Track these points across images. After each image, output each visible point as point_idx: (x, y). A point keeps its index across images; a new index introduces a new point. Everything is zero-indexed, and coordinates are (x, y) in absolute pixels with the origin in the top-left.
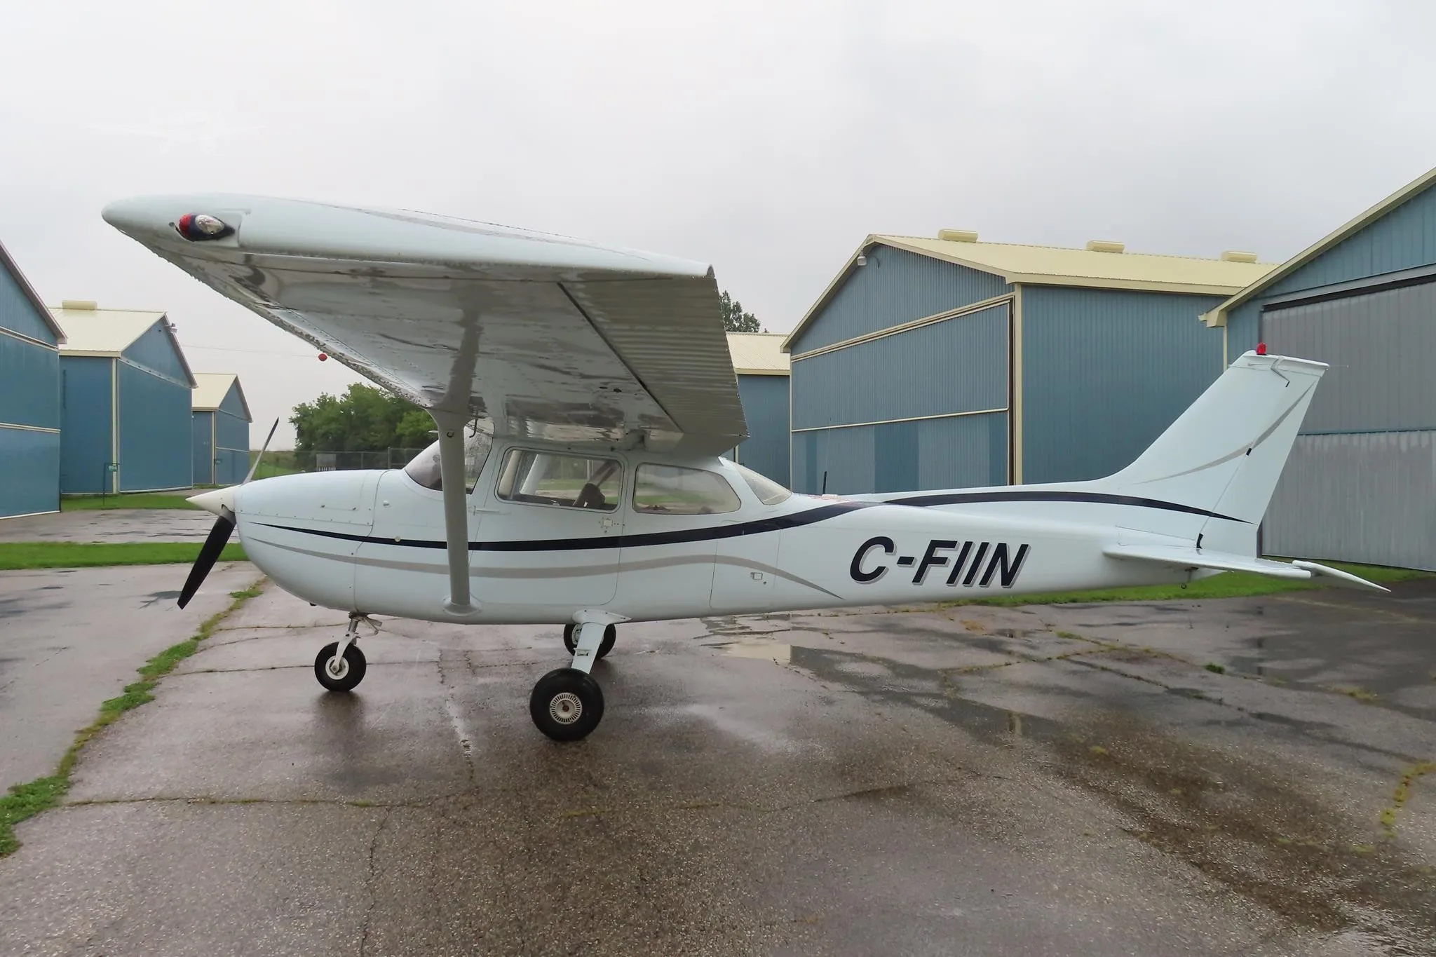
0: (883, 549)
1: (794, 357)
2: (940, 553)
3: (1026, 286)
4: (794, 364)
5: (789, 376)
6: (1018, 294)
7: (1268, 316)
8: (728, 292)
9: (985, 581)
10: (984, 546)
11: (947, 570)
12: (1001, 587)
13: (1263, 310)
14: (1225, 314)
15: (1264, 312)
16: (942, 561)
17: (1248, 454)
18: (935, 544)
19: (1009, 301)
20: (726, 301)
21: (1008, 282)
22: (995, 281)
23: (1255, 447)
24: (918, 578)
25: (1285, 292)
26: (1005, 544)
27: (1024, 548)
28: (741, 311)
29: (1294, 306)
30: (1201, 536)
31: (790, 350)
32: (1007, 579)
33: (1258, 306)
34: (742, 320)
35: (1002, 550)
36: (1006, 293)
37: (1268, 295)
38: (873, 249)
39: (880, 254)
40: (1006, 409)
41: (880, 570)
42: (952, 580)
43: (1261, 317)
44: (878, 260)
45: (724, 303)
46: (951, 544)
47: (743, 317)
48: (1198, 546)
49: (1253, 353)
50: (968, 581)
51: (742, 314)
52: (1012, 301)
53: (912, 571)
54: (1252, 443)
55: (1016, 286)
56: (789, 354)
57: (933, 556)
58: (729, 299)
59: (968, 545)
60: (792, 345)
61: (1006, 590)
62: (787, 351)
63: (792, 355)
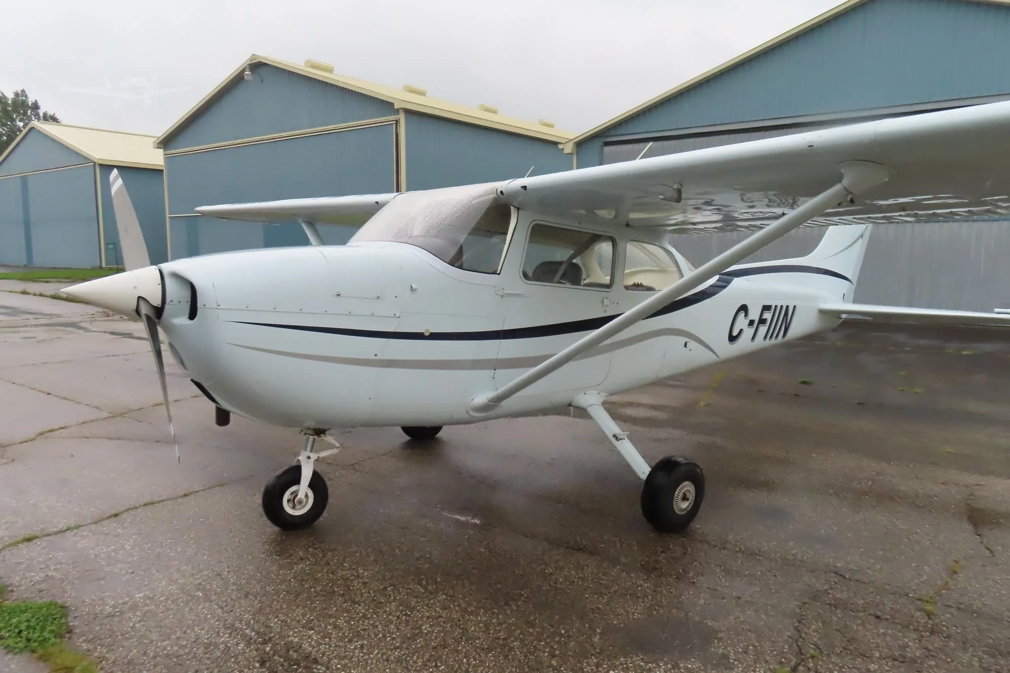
1: (168, 152)
2: (765, 315)
3: (408, 112)
4: (168, 159)
5: (163, 170)
6: (402, 117)
7: (607, 149)
8: (24, 89)
9: (777, 335)
10: (782, 306)
11: (766, 328)
13: (603, 145)
14: (575, 145)
16: (765, 321)
18: (764, 308)
19: (395, 122)
20: (24, 98)
21: (396, 107)
24: (754, 337)
25: (617, 134)
26: (789, 306)
27: (794, 308)
29: (625, 144)
31: (163, 146)
32: (786, 332)
35: (787, 310)
38: (257, 67)
39: (265, 73)
41: (740, 332)
42: (766, 336)
43: (602, 149)
44: (261, 77)
45: (21, 100)
46: (769, 308)
50: (771, 336)
52: (397, 122)
55: (402, 111)
56: (162, 150)
57: (762, 318)
59: (775, 308)
60: (166, 142)
62: (159, 147)
63: (164, 151)
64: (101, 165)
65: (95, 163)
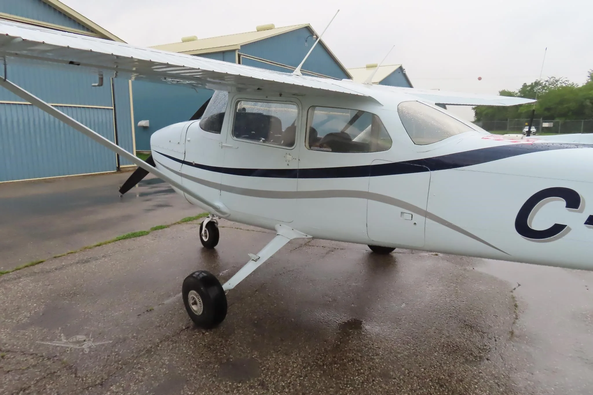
41: (557, 229)
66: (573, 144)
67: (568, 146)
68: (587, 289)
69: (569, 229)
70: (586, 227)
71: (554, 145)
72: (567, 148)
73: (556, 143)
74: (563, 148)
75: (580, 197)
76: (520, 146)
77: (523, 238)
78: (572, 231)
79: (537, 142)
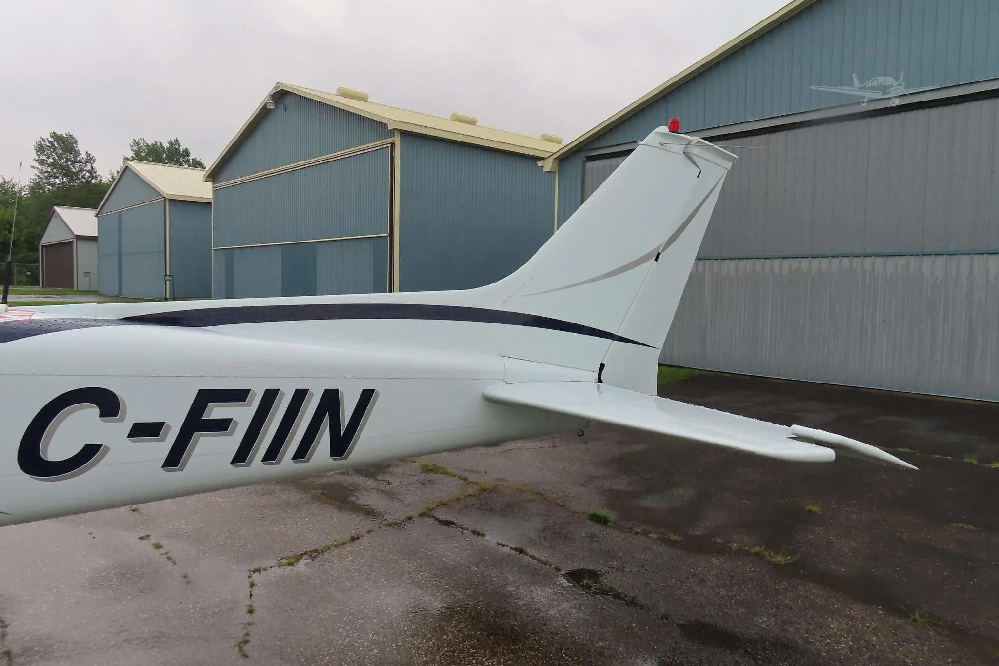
0: (95, 410)
1: (214, 185)
2: (216, 411)
3: (404, 134)
4: (215, 192)
5: (211, 203)
6: (397, 139)
7: (589, 165)
8: (178, 139)
9: (302, 453)
10: (300, 395)
11: (233, 441)
12: (331, 460)
13: (585, 160)
14: (557, 162)
15: (586, 161)
16: (222, 425)
17: (656, 260)
18: (205, 397)
19: (390, 145)
20: (177, 147)
21: (389, 128)
22: (378, 127)
23: (662, 252)
24: (174, 460)
25: (600, 146)
26: (338, 390)
27: (367, 396)
28: (189, 156)
29: (608, 158)
30: (602, 366)
31: (212, 180)
32: (340, 446)
33: (583, 156)
34: (191, 163)
35: (331, 399)
36: (388, 138)
37: (590, 148)
38: (281, 96)
39: (288, 101)
40: (387, 235)
41: (89, 453)
42: (242, 456)
43: (584, 165)
44: (285, 106)
45: (175, 148)
46: (239, 396)
47: (191, 161)
48: (600, 381)
49: (664, 129)
50: (272, 455)
51: (191, 158)
52: (393, 145)
53: (163, 447)
54: (660, 246)
55: (396, 132)
56: (211, 183)
57: (202, 418)
58: (179, 146)
59: (271, 395)
60: (214, 176)
61: (340, 462)
62: (209, 180)
63: (213, 184)
64: (170, 200)
65: (165, 198)
66: (95, 320)
67: (87, 323)
68: (94, 538)
69: (108, 449)
70: (129, 442)
71: (67, 321)
72: (87, 326)
73: (67, 319)
74: (82, 326)
75: (119, 399)
76: (11, 325)
77: (31, 478)
78: (110, 451)
79: (36, 317)
